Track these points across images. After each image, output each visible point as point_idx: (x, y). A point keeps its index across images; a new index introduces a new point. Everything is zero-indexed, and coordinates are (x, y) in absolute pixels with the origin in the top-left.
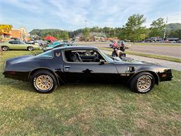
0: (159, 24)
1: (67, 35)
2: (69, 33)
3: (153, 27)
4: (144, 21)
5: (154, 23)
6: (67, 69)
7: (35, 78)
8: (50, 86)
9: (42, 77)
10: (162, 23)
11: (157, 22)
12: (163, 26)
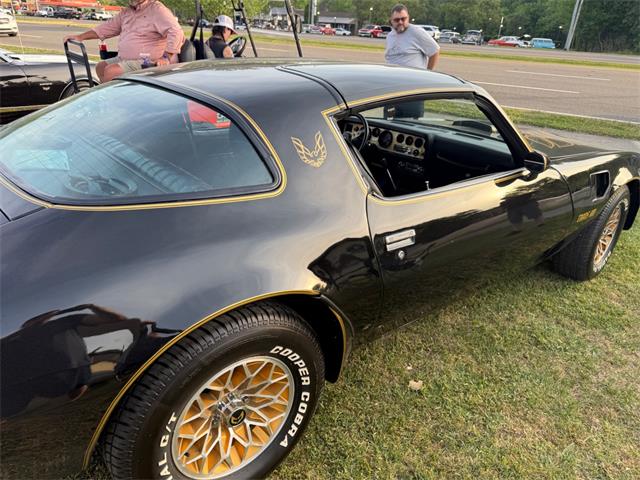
6: (401, 255)
7: (173, 419)
8: (285, 415)
9: (222, 380)
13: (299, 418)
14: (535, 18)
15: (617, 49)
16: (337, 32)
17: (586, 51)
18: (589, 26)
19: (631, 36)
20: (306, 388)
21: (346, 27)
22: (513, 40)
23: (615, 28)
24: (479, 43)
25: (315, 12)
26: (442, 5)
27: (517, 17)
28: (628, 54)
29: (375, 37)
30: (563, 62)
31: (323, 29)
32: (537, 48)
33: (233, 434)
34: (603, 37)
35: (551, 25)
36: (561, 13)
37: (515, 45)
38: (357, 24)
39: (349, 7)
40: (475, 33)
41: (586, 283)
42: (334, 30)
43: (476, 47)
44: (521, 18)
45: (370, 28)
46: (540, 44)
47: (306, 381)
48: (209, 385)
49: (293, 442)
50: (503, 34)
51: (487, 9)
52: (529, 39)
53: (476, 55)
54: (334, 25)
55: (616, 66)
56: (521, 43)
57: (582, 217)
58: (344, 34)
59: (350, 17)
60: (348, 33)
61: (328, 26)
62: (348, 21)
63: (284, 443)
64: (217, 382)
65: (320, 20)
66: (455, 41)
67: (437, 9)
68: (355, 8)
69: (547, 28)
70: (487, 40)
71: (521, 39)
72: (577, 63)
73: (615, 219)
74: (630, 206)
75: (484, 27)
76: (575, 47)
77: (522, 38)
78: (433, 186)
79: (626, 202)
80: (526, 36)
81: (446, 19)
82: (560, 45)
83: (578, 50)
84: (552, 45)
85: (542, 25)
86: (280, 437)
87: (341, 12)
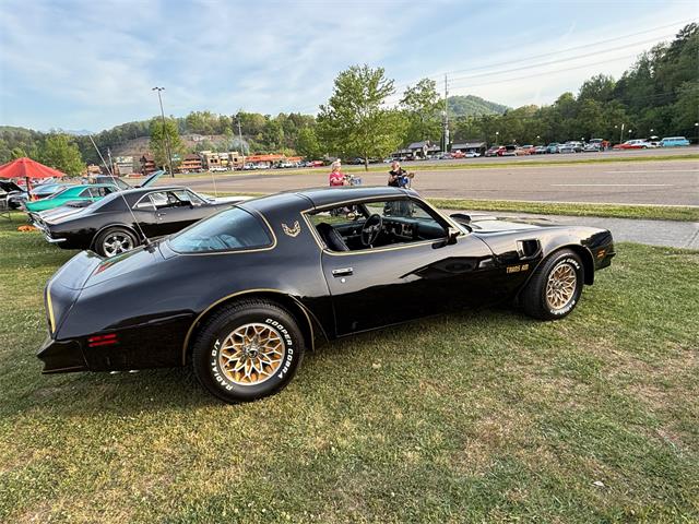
0: (424, 99)
1: (74, 150)
2: (81, 143)
3: (409, 108)
4: (388, 89)
5: (409, 97)
6: (343, 281)
7: (217, 343)
8: (281, 361)
9: (243, 332)
10: (433, 95)
11: (417, 92)
12: (435, 106)
13: (288, 363)
14: (667, 120)
16: (468, 155)
20: (290, 347)
21: (477, 150)
22: (640, 142)
24: (602, 149)
25: (448, 142)
27: (647, 121)
29: (501, 155)
31: (454, 154)
32: (669, 147)
37: (642, 147)
38: (485, 147)
39: (477, 134)
40: (598, 142)
42: (464, 154)
43: (600, 153)
44: (652, 121)
45: (495, 149)
46: (671, 143)
47: (290, 343)
48: (236, 332)
52: (657, 140)
54: (463, 150)
56: (649, 144)
58: (475, 156)
59: (480, 142)
60: (478, 155)
61: (459, 151)
62: (479, 145)
63: (281, 376)
64: (240, 332)
65: (454, 147)
66: (577, 151)
68: (483, 134)
70: (611, 146)
71: (648, 141)
79: (572, 261)
80: (655, 137)
84: (686, 142)
85: (677, 125)
86: (278, 373)
87: (473, 139)
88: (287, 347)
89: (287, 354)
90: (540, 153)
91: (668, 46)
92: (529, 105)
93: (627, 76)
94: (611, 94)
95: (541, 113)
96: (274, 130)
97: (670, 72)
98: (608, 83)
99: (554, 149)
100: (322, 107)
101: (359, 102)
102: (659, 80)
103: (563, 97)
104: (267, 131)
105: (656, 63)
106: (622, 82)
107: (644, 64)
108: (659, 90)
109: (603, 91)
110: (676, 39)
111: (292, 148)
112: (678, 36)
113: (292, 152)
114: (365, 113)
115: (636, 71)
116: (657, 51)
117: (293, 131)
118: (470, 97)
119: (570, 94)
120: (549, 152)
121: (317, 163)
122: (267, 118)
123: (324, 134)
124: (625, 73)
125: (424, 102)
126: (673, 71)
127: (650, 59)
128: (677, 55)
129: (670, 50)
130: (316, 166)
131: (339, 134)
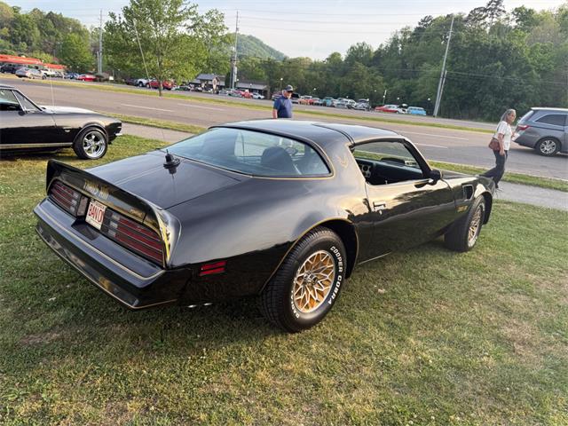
0: (212, 30)
5: (198, 24)
6: (381, 212)
8: (330, 287)
9: (313, 259)
10: (222, 28)
11: (207, 21)
12: (223, 40)
13: (336, 290)
14: (409, 91)
15: (472, 117)
16: (255, 96)
17: (449, 118)
18: (451, 99)
19: (481, 108)
20: (341, 274)
21: (260, 92)
22: (394, 107)
23: (470, 102)
24: (368, 109)
25: (235, 79)
26: (338, 79)
27: (395, 90)
28: (480, 121)
30: (433, 125)
31: (243, 93)
32: (413, 114)
33: (316, 288)
34: (461, 109)
35: (422, 97)
36: (428, 89)
37: (396, 112)
38: (269, 91)
39: (261, 76)
40: (365, 102)
41: (465, 253)
42: (251, 94)
43: (366, 112)
44: (399, 91)
46: (415, 112)
47: (341, 269)
49: (333, 301)
50: (386, 103)
51: (372, 84)
52: (406, 107)
53: (367, 119)
54: (251, 90)
55: (472, 130)
56: (400, 110)
57: (461, 209)
58: (259, 98)
59: (264, 85)
60: (262, 97)
61: (247, 91)
62: (261, 87)
63: (330, 302)
66: (349, 107)
67: (333, 82)
68: (267, 77)
69: (419, 99)
70: (374, 107)
72: (444, 127)
73: (478, 216)
74: (486, 208)
75: (371, 97)
76: (441, 115)
77: (401, 107)
78: (388, 183)
79: (483, 205)
80: (404, 105)
81: (341, 88)
82: (430, 113)
83: (443, 117)
84: (424, 113)
85: (415, 97)
86: (328, 299)
87: (256, 80)
88: (337, 273)
89: (336, 280)
90: (318, 104)
91: (412, 30)
92: (305, 57)
93: (383, 47)
94: (370, 61)
95: (314, 67)
96: (25, 27)
97: (413, 52)
98: (368, 51)
99: (329, 102)
100: (112, 15)
101: (157, 19)
102: (405, 57)
103: (333, 55)
104: (15, 27)
105: (404, 42)
106: (379, 52)
107: (395, 41)
108: (404, 66)
109: (365, 57)
110: (418, 26)
111: (52, 54)
112: (419, 24)
113: (49, 57)
114: (164, 32)
115: (389, 45)
116: (405, 32)
117: (53, 33)
118: (251, 38)
119: (339, 54)
120: (324, 105)
121: (88, 76)
122: (16, 10)
123: (115, 47)
124: (381, 45)
125: (212, 33)
126: (415, 51)
127: (400, 38)
128: (418, 38)
129: (414, 34)
130: (86, 79)
131: (132, 50)
